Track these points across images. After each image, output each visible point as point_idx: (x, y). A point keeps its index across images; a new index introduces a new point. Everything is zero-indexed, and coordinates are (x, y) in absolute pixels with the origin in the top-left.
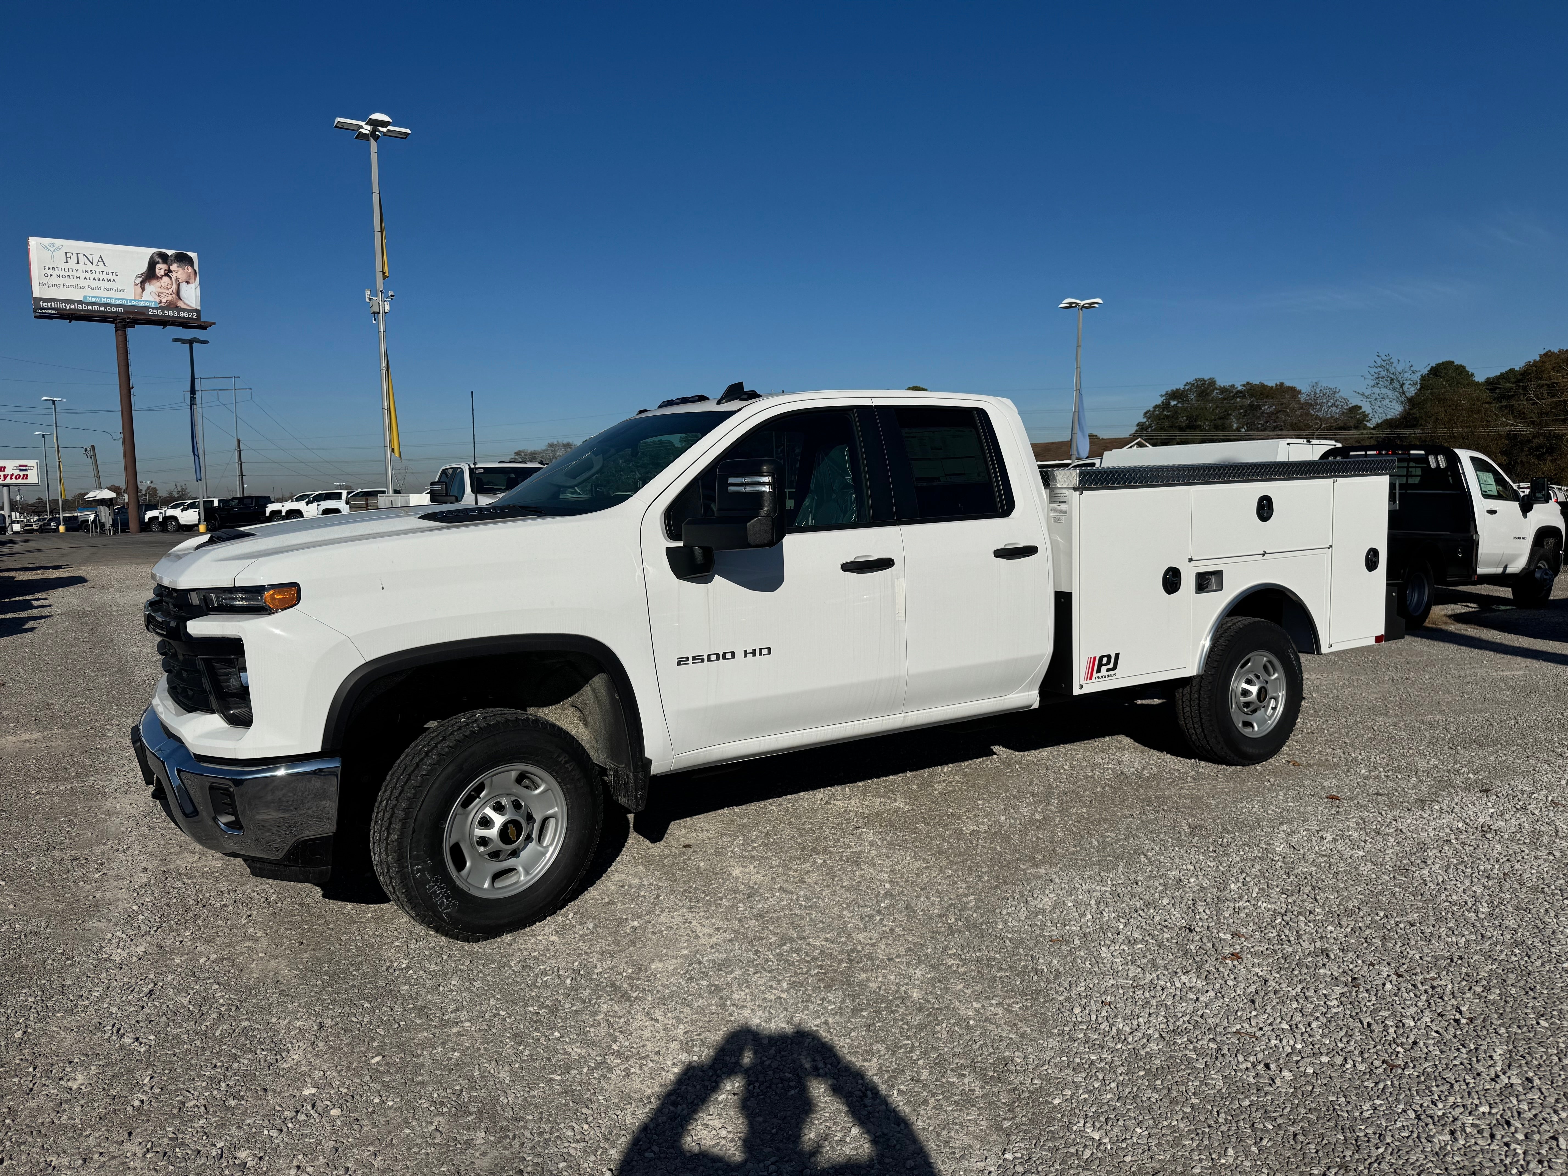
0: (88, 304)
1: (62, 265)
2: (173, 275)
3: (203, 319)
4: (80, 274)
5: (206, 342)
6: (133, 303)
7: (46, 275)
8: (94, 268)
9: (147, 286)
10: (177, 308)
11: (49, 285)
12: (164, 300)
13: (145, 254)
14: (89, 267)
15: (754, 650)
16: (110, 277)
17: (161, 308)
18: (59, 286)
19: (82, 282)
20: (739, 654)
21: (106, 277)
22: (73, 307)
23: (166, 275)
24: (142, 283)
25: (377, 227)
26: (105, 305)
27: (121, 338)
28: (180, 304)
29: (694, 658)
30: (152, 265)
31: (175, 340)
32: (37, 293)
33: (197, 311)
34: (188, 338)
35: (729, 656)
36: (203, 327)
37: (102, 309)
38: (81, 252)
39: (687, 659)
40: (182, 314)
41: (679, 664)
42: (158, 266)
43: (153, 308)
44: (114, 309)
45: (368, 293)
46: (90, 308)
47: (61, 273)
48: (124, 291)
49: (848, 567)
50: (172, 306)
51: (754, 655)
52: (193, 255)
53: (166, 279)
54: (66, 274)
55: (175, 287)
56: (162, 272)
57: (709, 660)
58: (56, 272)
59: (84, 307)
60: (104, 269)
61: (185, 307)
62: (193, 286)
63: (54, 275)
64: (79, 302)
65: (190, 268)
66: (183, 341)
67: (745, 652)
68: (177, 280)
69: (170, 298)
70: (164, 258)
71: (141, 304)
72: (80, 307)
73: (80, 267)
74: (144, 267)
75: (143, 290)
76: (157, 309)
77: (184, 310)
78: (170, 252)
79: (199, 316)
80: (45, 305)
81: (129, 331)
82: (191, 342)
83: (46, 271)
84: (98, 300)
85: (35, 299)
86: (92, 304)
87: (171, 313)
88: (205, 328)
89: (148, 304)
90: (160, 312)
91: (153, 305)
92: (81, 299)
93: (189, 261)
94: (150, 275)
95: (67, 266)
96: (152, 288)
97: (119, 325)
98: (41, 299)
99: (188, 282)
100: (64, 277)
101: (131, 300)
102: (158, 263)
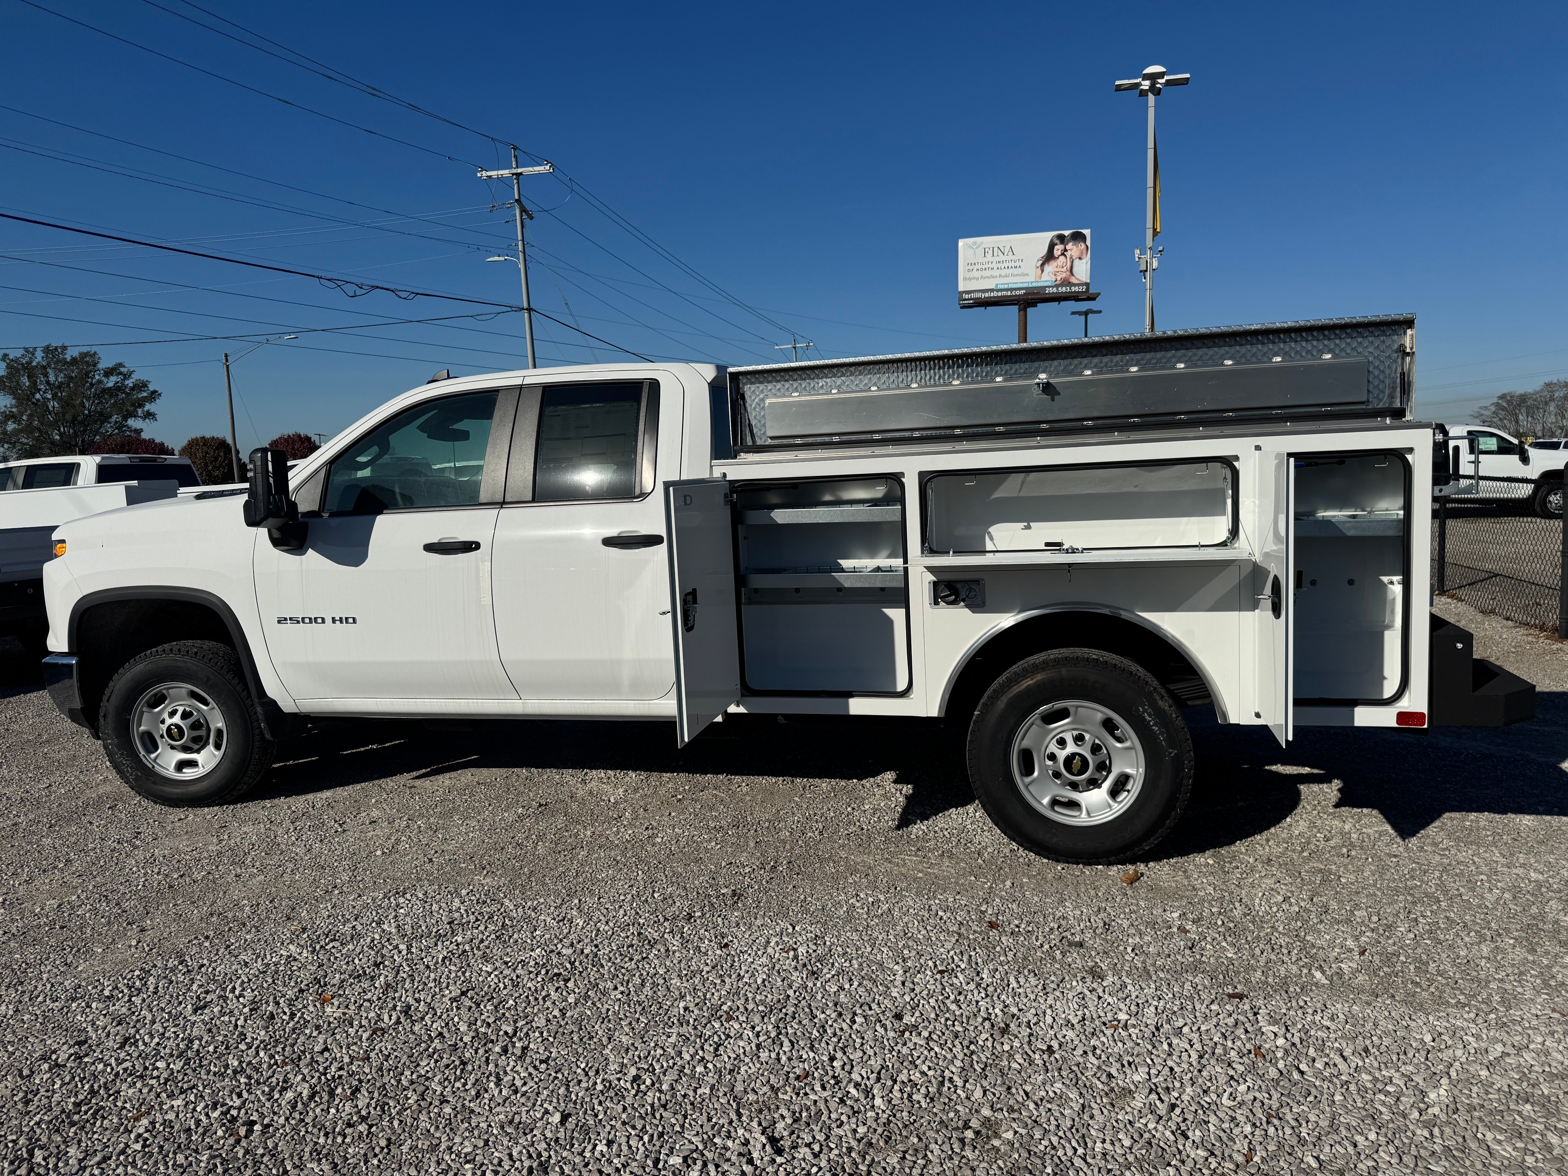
0: (998, 291)
1: (982, 259)
2: (1068, 254)
3: (1091, 291)
4: (995, 266)
5: (1100, 312)
6: (1034, 285)
7: (969, 270)
8: (1005, 258)
9: (1046, 266)
10: (1070, 284)
11: (970, 279)
12: (1059, 279)
13: (1045, 237)
14: (1002, 258)
15: (341, 618)
16: (1017, 264)
17: (1057, 286)
18: (977, 279)
19: (996, 273)
20: (329, 620)
21: (1013, 264)
22: (987, 295)
23: (1063, 254)
24: (1043, 265)
25: (1150, 182)
26: (1011, 290)
27: (1022, 318)
28: (1073, 280)
29: (291, 619)
30: (1052, 246)
31: (1073, 313)
32: (961, 288)
33: (1087, 284)
34: (1084, 310)
35: (320, 620)
36: (1092, 298)
37: (1009, 293)
38: (996, 246)
39: (286, 619)
40: (1073, 289)
41: (279, 622)
42: (1056, 247)
43: (1049, 287)
44: (1018, 293)
45: (1137, 252)
46: (1000, 294)
47: (980, 267)
48: (1027, 275)
49: (430, 548)
50: (1066, 283)
51: (341, 622)
52: (1087, 232)
53: (1062, 258)
54: (984, 267)
55: (1069, 264)
56: (1059, 253)
57: (303, 622)
58: (977, 267)
59: (995, 294)
60: (1014, 258)
61: (1076, 282)
62: (1084, 261)
63: (975, 270)
64: (992, 290)
65: (1083, 244)
66: (1080, 313)
67: (333, 618)
68: (1071, 258)
69: (1064, 275)
70: (1062, 238)
71: (1040, 284)
72: (992, 294)
73: (996, 259)
74: (1044, 251)
75: (1042, 271)
76: (1053, 287)
77: (1075, 285)
78: (1067, 233)
79: (1088, 289)
80: (967, 296)
81: (1029, 310)
82: (1086, 313)
83: (970, 267)
84: (1006, 286)
85: (960, 292)
86: (1001, 290)
87: (1064, 289)
88: (1094, 299)
89: (1046, 284)
90: (1055, 290)
91: (1049, 284)
92: (993, 287)
93: (1083, 238)
94: (1050, 256)
95: (985, 260)
96: (1050, 268)
97: (1022, 306)
98: (964, 292)
99: (1080, 258)
100: (982, 269)
101: (1032, 283)
102: (1056, 244)
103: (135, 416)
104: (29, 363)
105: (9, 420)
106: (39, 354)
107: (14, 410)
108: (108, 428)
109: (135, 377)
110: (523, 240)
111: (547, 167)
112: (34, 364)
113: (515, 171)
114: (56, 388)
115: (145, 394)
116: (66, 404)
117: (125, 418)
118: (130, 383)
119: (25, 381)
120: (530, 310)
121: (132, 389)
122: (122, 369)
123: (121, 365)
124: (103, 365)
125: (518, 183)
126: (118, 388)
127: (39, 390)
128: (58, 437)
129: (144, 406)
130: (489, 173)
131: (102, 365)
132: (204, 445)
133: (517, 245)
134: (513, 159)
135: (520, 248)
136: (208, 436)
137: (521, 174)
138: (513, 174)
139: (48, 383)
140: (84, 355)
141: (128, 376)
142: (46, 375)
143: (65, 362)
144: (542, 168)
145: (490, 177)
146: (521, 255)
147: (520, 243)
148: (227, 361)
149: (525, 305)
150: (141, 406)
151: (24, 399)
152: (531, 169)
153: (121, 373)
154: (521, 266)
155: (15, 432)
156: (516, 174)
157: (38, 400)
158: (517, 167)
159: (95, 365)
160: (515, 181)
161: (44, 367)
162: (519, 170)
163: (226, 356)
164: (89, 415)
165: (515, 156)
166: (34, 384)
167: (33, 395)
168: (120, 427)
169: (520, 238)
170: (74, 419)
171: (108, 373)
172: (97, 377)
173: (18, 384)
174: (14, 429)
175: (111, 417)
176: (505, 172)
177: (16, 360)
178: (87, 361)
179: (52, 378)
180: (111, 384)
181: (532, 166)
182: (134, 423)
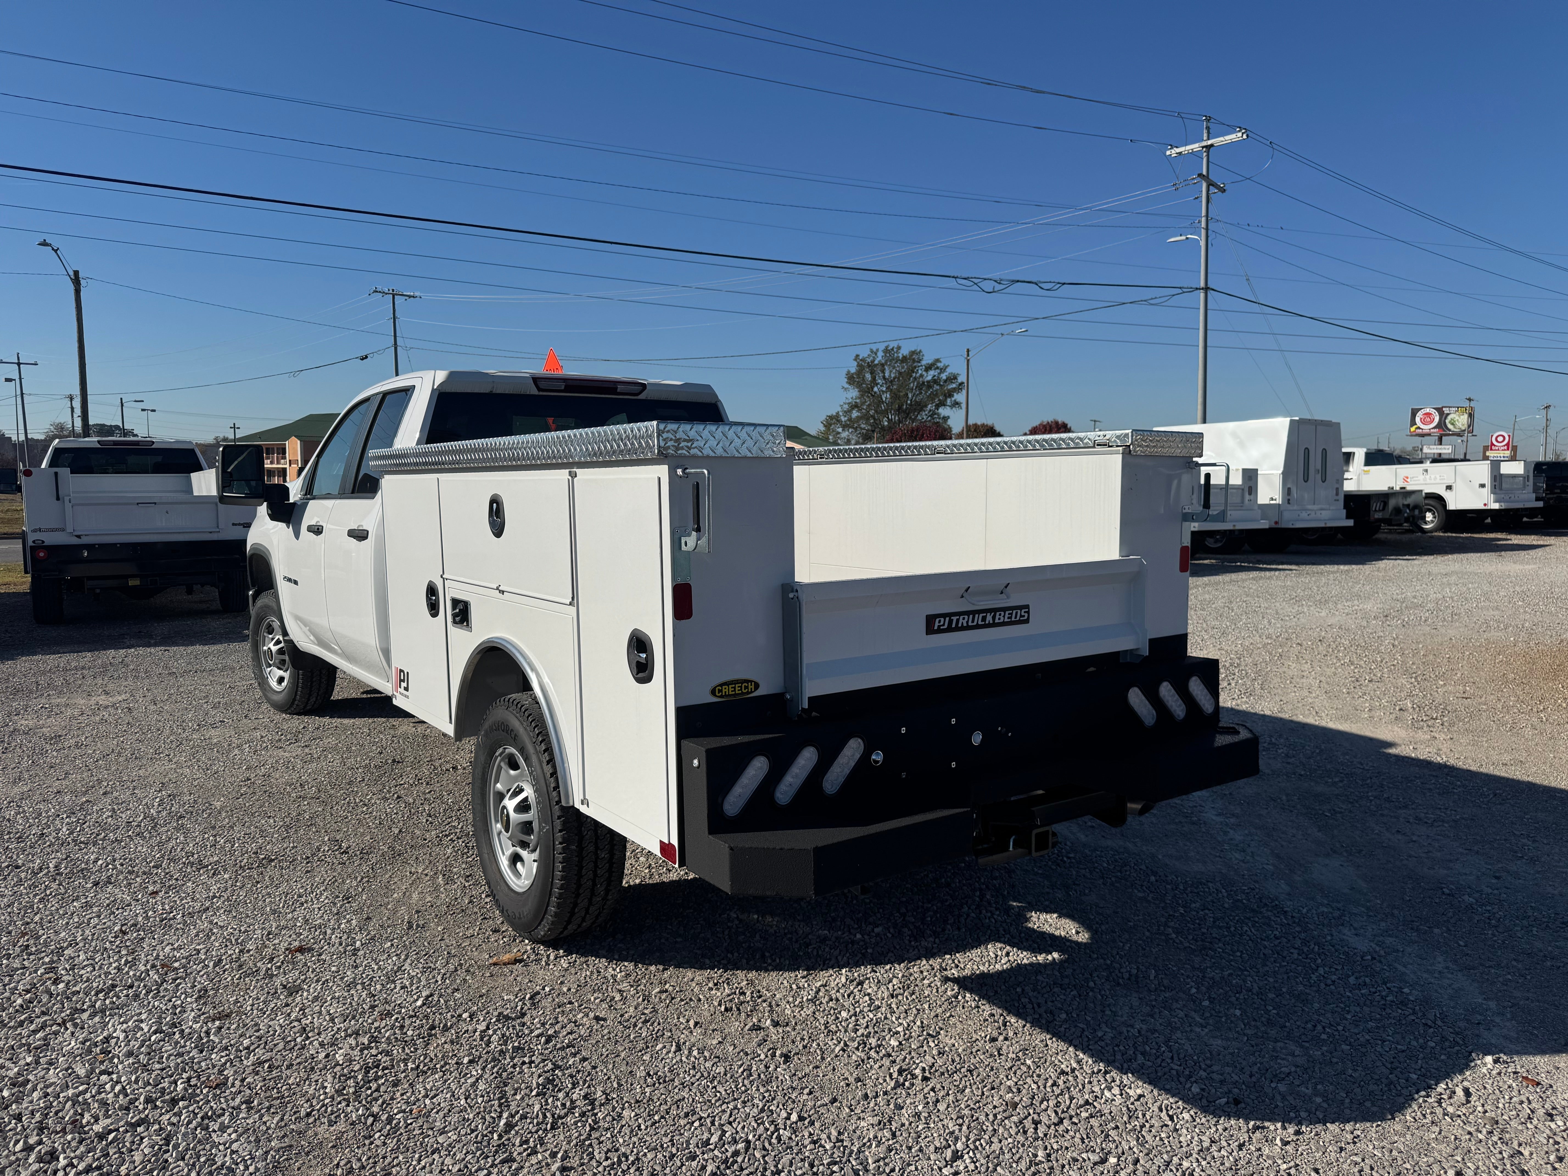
103: (944, 405)
104: (873, 361)
105: (853, 409)
106: (880, 354)
107: (858, 401)
108: (923, 416)
109: (949, 370)
110: (1207, 216)
111: (1240, 134)
112: (876, 362)
113: (1204, 144)
114: (889, 382)
115: (954, 386)
116: (895, 396)
117: (938, 407)
118: (944, 376)
119: (868, 376)
120: (1206, 289)
121: (945, 381)
122: (939, 364)
123: (938, 360)
124: (927, 360)
125: (1208, 156)
126: (935, 381)
127: (877, 384)
128: (886, 423)
129: (953, 396)
130: (1178, 150)
131: (924, 363)
132: (975, 430)
133: (1200, 222)
134: (1205, 131)
135: (1203, 224)
136: (979, 423)
137: (1212, 145)
138: (1203, 147)
139: (884, 377)
140: (913, 353)
141: (943, 370)
142: (883, 371)
143: (897, 360)
144: (1233, 136)
145: (1180, 153)
146: (1203, 232)
147: (1203, 220)
148: (968, 355)
149: (1202, 284)
150: (951, 396)
151: (866, 391)
152: (1222, 139)
153: (938, 368)
154: (1203, 243)
155: (859, 418)
156: (1206, 147)
157: (875, 393)
158: (1208, 139)
159: (919, 361)
160: (1205, 154)
161: (883, 365)
162: (1209, 142)
163: (968, 351)
164: (911, 405)
165: (1208, 128)
166: (874, 379)
167: (872, 388)
168: (933, 414)
169: (1204, 213)
170: (900, 407)
171: (928, 368)
172: (920, 372)
173: (863, 379)
174: (857, 417)
175: (926, 406)
176: (1196, 147)
177: (863, 360)
178: (914, 358)
179: (887, 375)
180: (929, 378)
181: (1223, 135)
182: (943, 411)
